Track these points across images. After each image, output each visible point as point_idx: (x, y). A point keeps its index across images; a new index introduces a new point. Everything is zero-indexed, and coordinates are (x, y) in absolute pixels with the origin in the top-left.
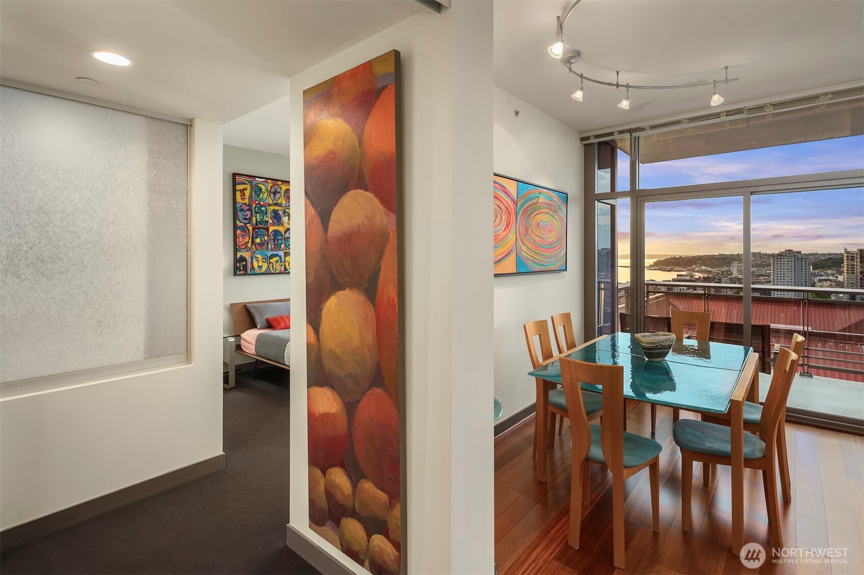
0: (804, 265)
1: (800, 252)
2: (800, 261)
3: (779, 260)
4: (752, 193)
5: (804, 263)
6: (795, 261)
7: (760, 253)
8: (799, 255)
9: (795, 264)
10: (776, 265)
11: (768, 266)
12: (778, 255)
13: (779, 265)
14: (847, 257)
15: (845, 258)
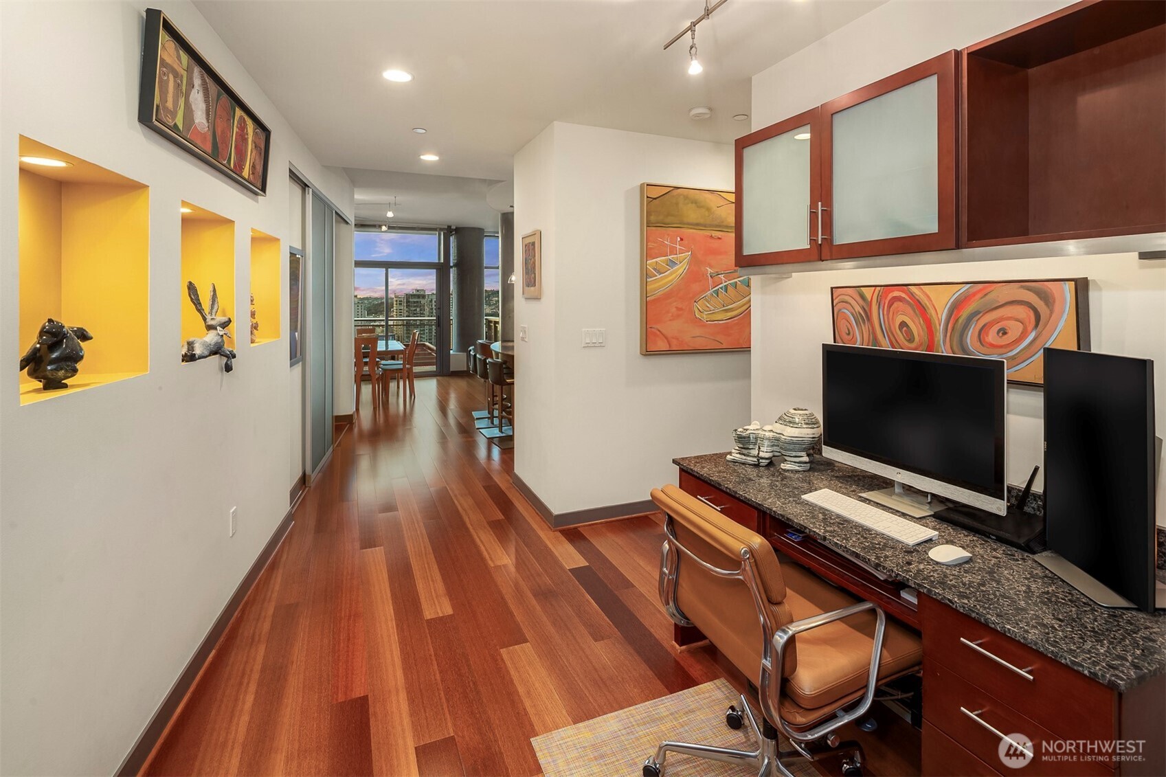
14: (396, 301)
15: (395, 303)
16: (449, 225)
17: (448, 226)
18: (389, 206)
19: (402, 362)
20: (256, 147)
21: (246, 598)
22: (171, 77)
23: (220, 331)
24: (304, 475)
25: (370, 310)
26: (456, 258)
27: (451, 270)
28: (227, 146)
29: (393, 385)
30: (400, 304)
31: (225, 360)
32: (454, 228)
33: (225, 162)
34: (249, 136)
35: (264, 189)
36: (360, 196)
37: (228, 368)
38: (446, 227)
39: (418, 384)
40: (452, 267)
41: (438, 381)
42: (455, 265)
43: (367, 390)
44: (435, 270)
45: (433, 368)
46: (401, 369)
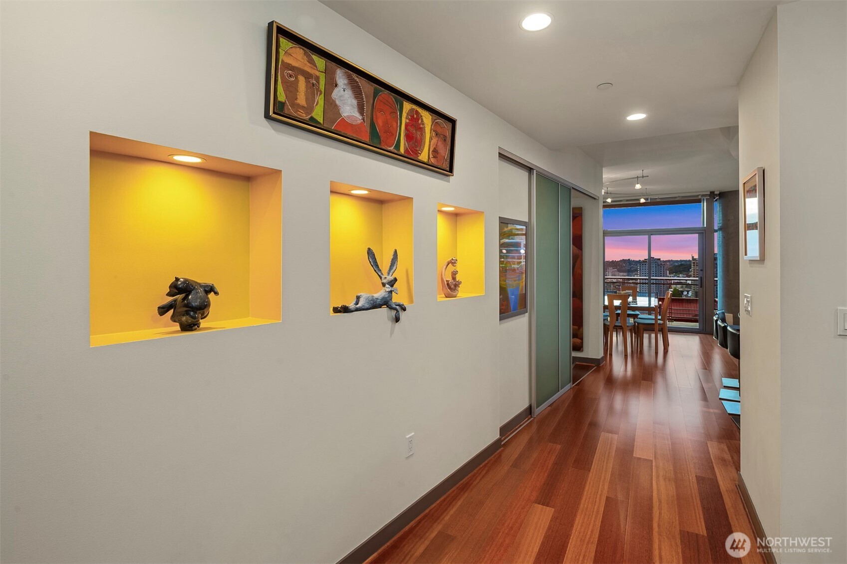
0: (662, 270)
1: (660, 259)
2: (660, 267)
3: (644, 266)
4: (652, 235)
5: (662, 268)
6: (656, 267)
7: (629, 260)
8: (659, 261)
9: (656, 269)
10: (642, 270)
11: (636, 271)
12: (643, 261)
13: (644, 270)
14: (694, 263)
15: (692, 264)
16: (712, 190)
17: (711, 192)
18: (637, 179)
19: (654, 318)
20: (437, 135)
21: (427, 511)
22: (302, 79)
23: (388, 288)
24: (530, 407)
25: (671, 270)
26: (721, 221)
27: (716, 234)
28: (392, 135)
29: (646, 336)
30: (697, 265)
31: (394, 313)
32: (718, 193)
33: (392, 149)
34: (426, 126)
35: (451, 170)
36: (608, 175)
37: (397, 319)
38: (709, 193)
39: (673, 338)
40: (716, 231)
41: (700, 338)
42: (720, 229)
43: (616, 339)
44: (697, 235)
45: (695, 325)
46: (653, 324)
